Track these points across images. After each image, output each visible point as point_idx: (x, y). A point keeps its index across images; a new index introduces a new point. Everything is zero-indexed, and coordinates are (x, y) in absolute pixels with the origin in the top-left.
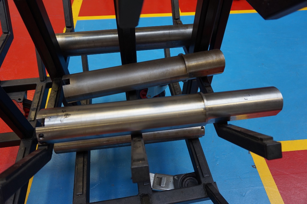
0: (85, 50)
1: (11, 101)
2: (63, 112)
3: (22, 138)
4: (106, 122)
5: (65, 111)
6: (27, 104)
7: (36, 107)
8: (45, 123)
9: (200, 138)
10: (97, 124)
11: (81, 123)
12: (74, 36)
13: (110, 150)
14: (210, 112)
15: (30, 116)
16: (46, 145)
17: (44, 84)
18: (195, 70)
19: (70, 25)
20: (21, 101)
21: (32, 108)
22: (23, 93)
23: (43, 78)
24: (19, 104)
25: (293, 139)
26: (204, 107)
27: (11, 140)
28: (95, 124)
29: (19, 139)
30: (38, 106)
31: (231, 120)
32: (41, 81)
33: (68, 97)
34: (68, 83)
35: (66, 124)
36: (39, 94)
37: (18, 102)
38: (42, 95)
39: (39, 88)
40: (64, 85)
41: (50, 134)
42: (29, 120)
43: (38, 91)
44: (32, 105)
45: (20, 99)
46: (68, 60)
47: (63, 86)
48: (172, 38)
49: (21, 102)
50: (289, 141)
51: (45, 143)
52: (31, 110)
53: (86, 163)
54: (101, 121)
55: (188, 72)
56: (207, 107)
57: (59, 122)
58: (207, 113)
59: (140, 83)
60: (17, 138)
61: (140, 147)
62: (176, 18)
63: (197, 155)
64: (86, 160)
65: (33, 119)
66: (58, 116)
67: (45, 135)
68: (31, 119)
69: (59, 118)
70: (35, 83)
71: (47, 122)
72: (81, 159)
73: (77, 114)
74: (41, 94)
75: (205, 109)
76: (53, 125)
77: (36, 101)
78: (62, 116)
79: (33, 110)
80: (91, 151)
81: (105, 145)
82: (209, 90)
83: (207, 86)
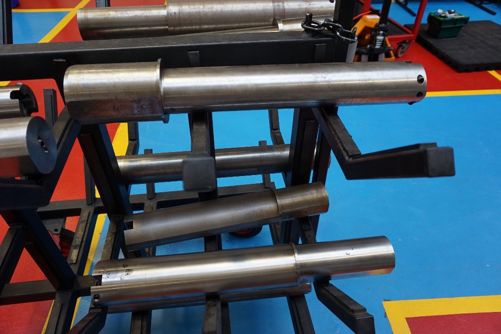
0: (153, 177)
1: (46, 232)
2: (125, 267)
3: (58, 290)
4: (176, 280)
5: (127, 266)
6: (67, 237)
7: (79, 244)
8: (103, 280)
9: (306, 295)
10: (165, 282)
11: (145, 281)
12: (140, 160)
13: (180, 310)
14: (302, 269)
15: (71, 256)
16: (100, 308)
17: (91, 209)
18: (290, 210)
19: (133, 138)
20: (58, 232)
21: (73, 244)
22: (62, 220)
23: (91, 199)
24: (55, 236)
25: (452, 296)
26: (294, 262)
27: (43, 291)
28: (163, 282)
29: (54, 290)
30: (82, 241)
31: (332, 279)
32: (88, 205)
33: (131, 245)
34: (130, 226)
35: (127, 282)
36: (84, 224)
37: (54, 234)
38: (88, 225)
39: (85, 214)
40: (126, 230)
41: (107, 294)
42: (69, 262)
43: (83, 219)
44: (74, 241)
45: (56, 230)
46: (129, 188)
47: (124, 231)
48: (265, 163)
49: (57, 234)
50: (446, 299)
51: (100, 305)
52: (72, 248)
53: (145, 329)
54: (169, 279)
55: (280, 213)
56: (298, 264)
57: (119, 279)
58: (299, 271)
59: (219, 227)
60: (51, 289)
61: (214, 315)
62: (274, 128)
63: (301, 321)
64: (145, 324)
65: (74, 262)
66: (117, 271)
67: (101, 295)
68: (72, 261)
69: (119, 274)
70: (79, 207)
71: (105, 279)
72: (138, 323)
73: (141, 269)
74: (87, 223)
75: (296, 265)
76: (111, 282)
77: (80, 233)
78: (122, 271)
79: (75, 248)
80: (153, 311)
81: (173, 303)
82: (309, 235)
83: (307, 230)
